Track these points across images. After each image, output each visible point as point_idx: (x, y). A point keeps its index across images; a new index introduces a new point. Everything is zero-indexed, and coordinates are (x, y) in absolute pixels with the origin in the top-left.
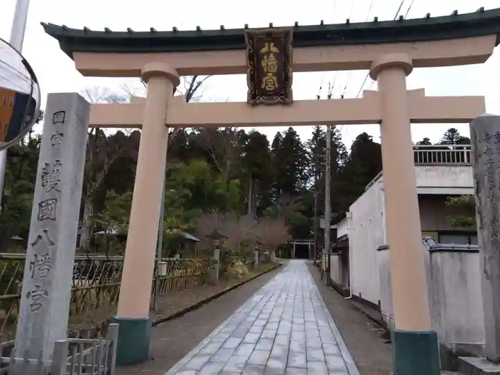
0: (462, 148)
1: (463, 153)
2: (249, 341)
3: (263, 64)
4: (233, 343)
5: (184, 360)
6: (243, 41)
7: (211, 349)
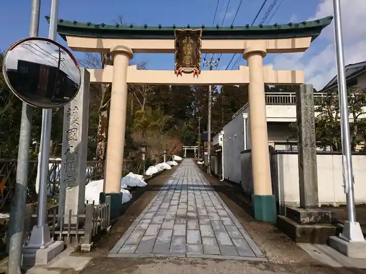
0: (289, 95)
1: (289, 97)
2: (174, 204)
3: (184, 48)
4: (166, 205)
5: (142, 215)
6: (174, 34)
7: (154, 209)
